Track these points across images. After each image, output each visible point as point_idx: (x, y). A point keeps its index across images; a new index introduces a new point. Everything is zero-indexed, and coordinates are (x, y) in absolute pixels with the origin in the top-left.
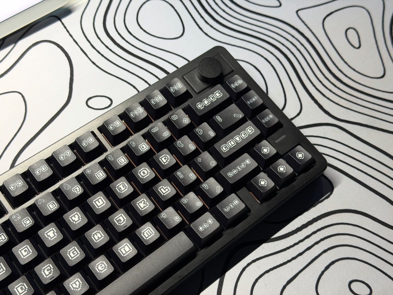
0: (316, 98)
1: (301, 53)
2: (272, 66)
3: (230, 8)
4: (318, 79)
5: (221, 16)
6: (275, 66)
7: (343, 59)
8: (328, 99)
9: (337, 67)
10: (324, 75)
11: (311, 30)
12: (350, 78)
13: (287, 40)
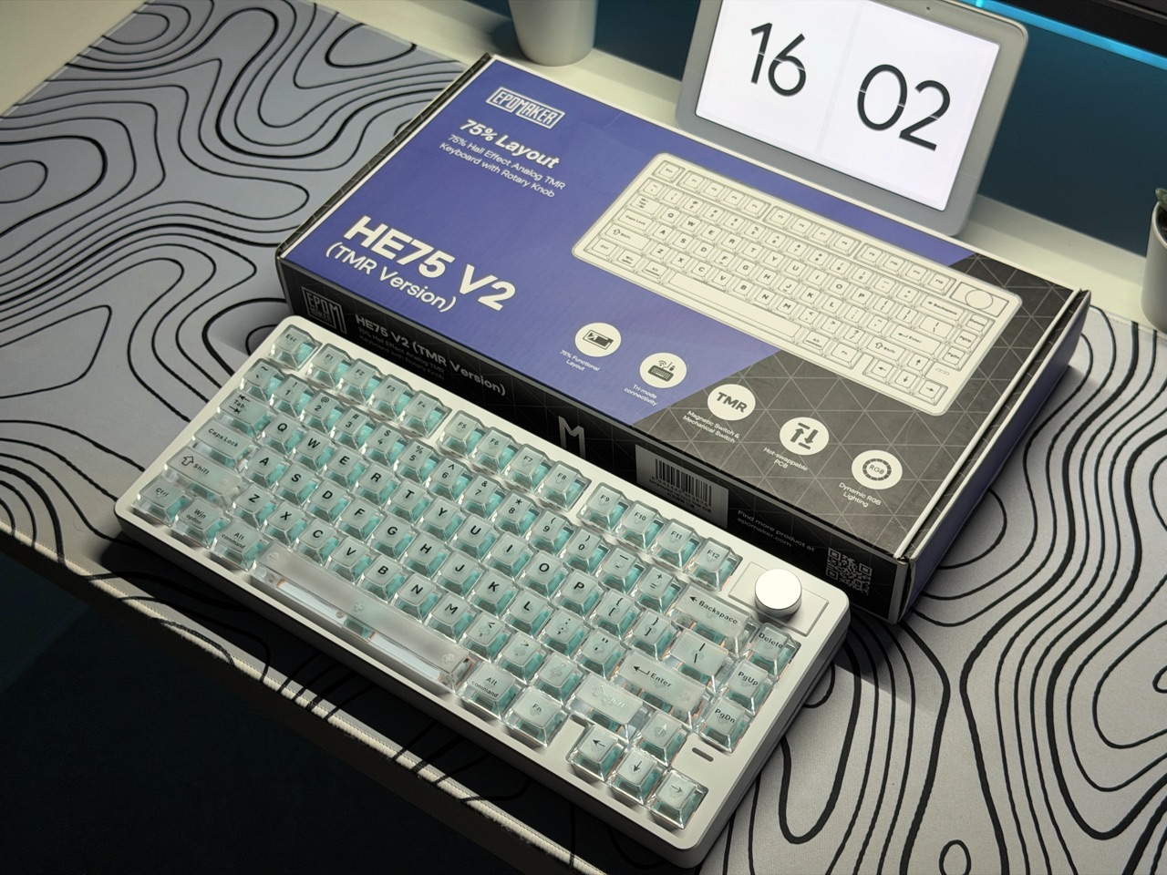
0: (991, 642)
1: (1082, 597)
2: (1022, 559)
3: (1113, 463)
4: (1038, 637)
5: (1085, 455)
6: (1023, 563)
7: (1111, 668)
8: (1001, 662)
9: (1086, 662)
10: (1053, 644)
11: (1149, 600)
12: (1072, 689)
13: (1099, 568)
